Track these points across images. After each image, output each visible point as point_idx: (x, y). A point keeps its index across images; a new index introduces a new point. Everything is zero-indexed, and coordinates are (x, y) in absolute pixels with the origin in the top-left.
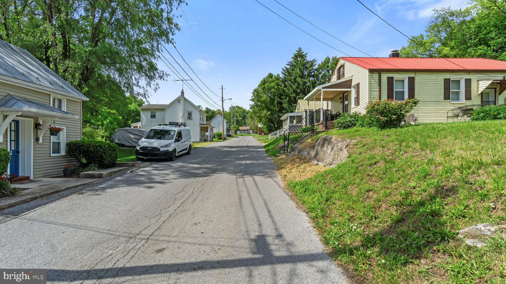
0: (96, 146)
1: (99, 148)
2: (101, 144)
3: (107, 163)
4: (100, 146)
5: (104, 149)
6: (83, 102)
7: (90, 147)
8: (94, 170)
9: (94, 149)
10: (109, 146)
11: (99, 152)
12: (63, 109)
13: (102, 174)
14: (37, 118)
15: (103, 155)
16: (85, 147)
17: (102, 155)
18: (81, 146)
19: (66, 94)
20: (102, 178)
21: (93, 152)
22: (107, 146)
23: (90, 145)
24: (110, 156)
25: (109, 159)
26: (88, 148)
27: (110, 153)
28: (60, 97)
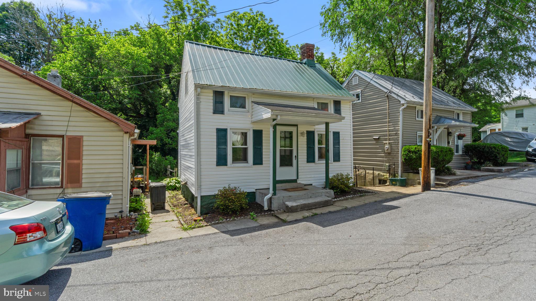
0: (490, 147)
1: (493, 149)
2: (495, 146)
3: (500, 161)
4: (494, 147)
5: (498, 150)
6: (472, 113)
7: (485, 148)
8: (490, 166)
9: (489, 150)
10: (502, 148)
11: (494, 152)
12: (460, 119)
13: (502, 169)
14: (448, 128)
15: (498, 155)
16: (481, 149)
17: (496, 154)
18: (477, 147)
19: (462, 109)
20: (502, 172)
21: (488, 152)
22: (500, 147)
23: (485, 147)
24: (503, 156)
25: (502, 158)
26: (483, 149)
27: (503, 153)
28: (458, 112)
